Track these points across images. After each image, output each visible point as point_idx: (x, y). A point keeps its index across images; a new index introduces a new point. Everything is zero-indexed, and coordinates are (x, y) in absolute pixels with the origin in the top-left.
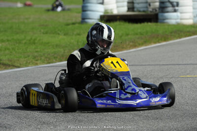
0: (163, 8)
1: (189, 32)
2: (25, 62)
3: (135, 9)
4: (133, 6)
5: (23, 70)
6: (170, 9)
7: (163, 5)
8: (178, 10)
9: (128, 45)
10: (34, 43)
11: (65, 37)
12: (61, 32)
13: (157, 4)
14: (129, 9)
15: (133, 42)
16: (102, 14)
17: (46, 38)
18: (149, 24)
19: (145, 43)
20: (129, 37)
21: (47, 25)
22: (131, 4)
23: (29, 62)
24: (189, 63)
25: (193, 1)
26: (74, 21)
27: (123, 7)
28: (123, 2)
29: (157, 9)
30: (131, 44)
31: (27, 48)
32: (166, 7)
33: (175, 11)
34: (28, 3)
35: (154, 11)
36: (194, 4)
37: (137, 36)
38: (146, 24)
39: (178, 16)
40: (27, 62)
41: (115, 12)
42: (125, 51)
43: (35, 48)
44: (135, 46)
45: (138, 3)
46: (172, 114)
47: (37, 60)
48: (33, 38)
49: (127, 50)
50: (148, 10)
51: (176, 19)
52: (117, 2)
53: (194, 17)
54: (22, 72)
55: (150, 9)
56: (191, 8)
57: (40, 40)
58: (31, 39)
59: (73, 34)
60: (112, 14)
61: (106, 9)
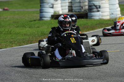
1: (107, 24)
2: (5, 45)
3: (73, 11)
4: (72, 8)
5: (3, 50)
6: (95, 10)
7: (90, 8)
8: (100, 10)
10: (11, 34)
11: (30, 29)
12: (27, 26)
13: (87, 7)
14: (69, 11)
16: (52, 14)
17: (18, 30)
18: (82, 19)
21: (18, 22)
22: (71, 8)
23: (7, 45)
24: (108, 43)
25: (109, 5)
26: (35, 19)
28: (66, 6)
29: (87, 10)
31: (6, 36)
32: (93, 9)
33: (98, 11)
34: (6, 8)
35: (85, 11)
36: (110, 7)
38: (80, 19)
39: (100, 14)
40: (6, 45)
41: (61, 13)
43: (11, 37)
45: (75, 7)
46: (98, 75)
47: (12, 44)
48: (10, 30)
50: (81, 11)
51: (99, 16)
52: (62, 6)
53: (110, 14)
54: (3, 52)
55: (83, 11)
56: (108, 9)
57: (14, 31)
58: (8, 31)
59: (35, 27)
60: (59, 14)
61: (55, 11)
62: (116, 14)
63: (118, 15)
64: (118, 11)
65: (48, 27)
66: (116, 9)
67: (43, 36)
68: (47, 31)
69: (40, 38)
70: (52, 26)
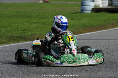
3: (113, 5)
4: (112, 2)
9: (110, 26)
12: (69, 18)
15: (112, 24)
16: (93, 7)
20: (110, 21)
26: (76, 11)
27: (106, 3)
28: (106, 0)
30: (112, 25)
37: (115, 21)
41: (101, 6)
42: (108, 30)
44: (114, 27)
45: (115, 1)
49: (109, 29)
59: (76, 19)
61: (96, 4)
65: (89, 20)
67: (85, 28)
68: (89, 24)
70: (93, 19)
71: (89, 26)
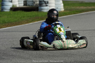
0: (41, 4)
3: (27, 5)
4: (26, 3)
6: (44, 5)
7: (41, 3)
8: (48, 5)
9: (25, 22)
13: (38, 2)
14: (24, 5)
15: (27, 20)
16: (11, 7)
18: (34, 12)
19: (33, 21)
20: (25, 18)
22: (25, 2)
25: (55, 1)
27: (21, 3)
28: (21, 1)
29: (38, 5)
30: (26, 21)
33: (47, 6)
35: (37, 6)
37: (29, 18)
38: (32, 12)
39: (48, 8)
41: (18, 6)
44: (28, 23)
45: (29, 2)
49: (24, 24)
50: (33, 5)
51: (47, 10)
52: (18, 1)
55: (35, 5)
56: (54, 4)
60: (16, 7)
61: (13, 4)
62: (60, 8)
63: (62, 9)
64: (62, 6)
65: (8, 17)
66: (60, 5)
67: (4, 23)
68: (7, 20)
69: (2, 25)
70: (11, 16)
71: (7, 22)
